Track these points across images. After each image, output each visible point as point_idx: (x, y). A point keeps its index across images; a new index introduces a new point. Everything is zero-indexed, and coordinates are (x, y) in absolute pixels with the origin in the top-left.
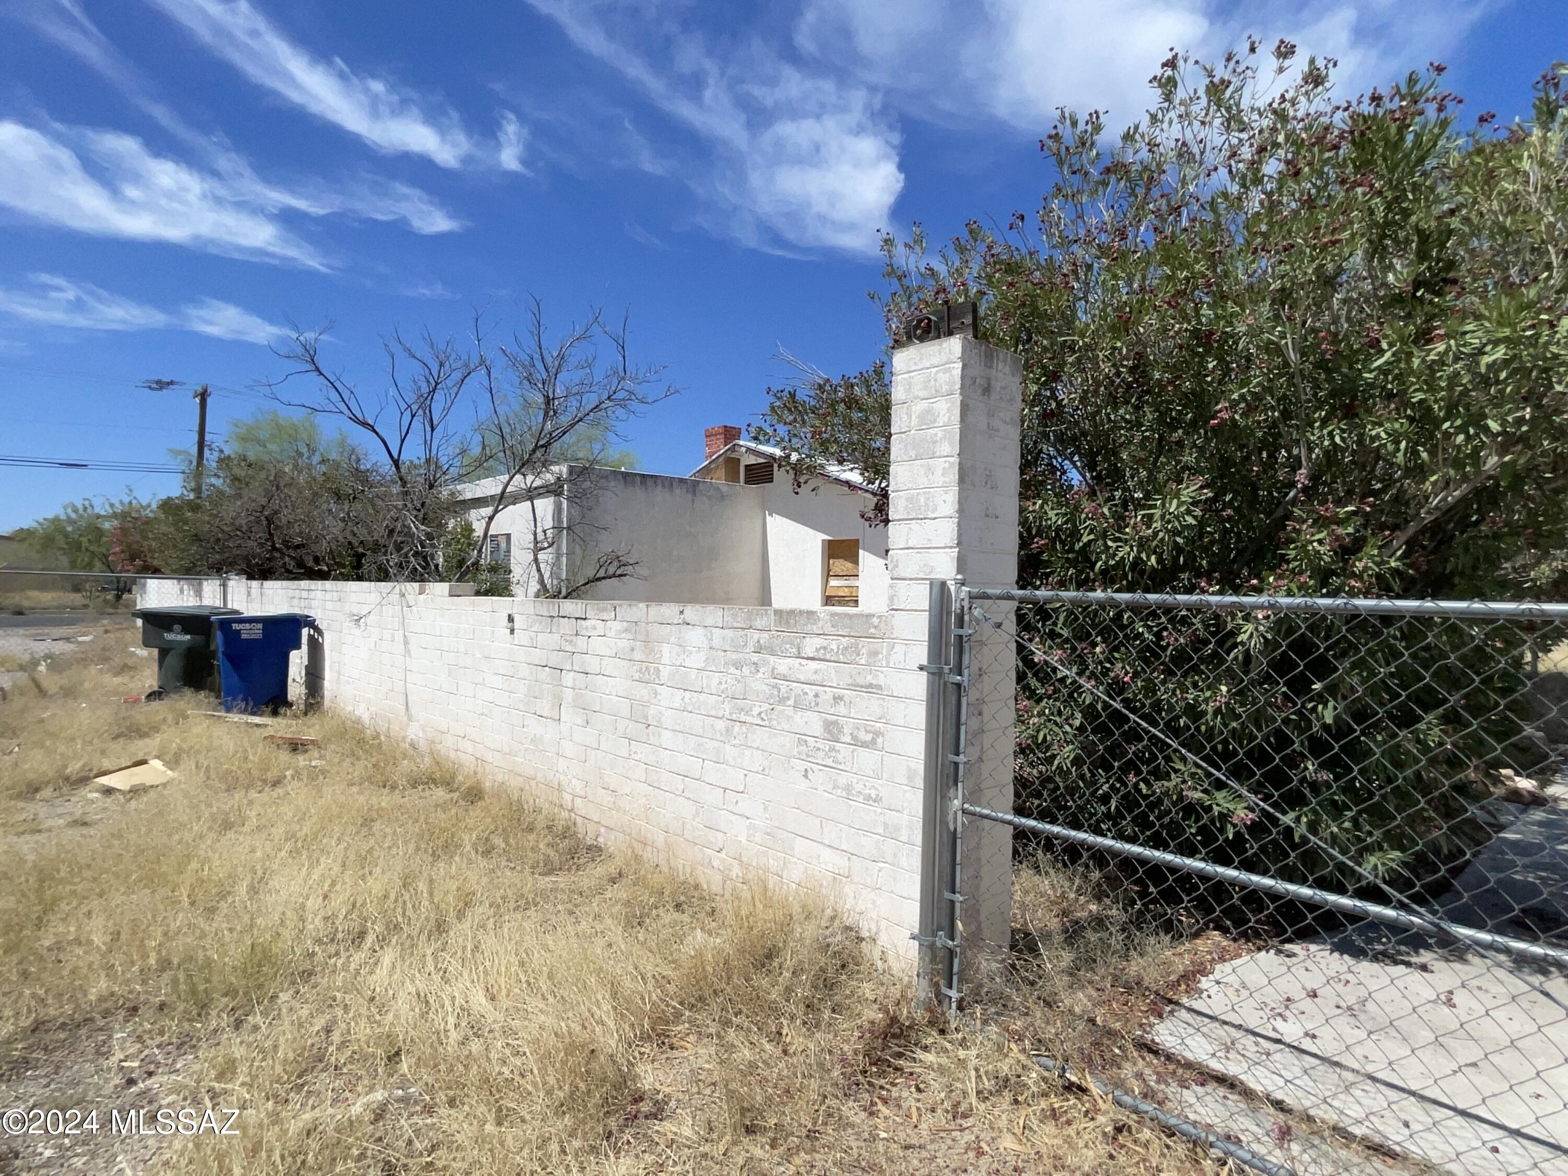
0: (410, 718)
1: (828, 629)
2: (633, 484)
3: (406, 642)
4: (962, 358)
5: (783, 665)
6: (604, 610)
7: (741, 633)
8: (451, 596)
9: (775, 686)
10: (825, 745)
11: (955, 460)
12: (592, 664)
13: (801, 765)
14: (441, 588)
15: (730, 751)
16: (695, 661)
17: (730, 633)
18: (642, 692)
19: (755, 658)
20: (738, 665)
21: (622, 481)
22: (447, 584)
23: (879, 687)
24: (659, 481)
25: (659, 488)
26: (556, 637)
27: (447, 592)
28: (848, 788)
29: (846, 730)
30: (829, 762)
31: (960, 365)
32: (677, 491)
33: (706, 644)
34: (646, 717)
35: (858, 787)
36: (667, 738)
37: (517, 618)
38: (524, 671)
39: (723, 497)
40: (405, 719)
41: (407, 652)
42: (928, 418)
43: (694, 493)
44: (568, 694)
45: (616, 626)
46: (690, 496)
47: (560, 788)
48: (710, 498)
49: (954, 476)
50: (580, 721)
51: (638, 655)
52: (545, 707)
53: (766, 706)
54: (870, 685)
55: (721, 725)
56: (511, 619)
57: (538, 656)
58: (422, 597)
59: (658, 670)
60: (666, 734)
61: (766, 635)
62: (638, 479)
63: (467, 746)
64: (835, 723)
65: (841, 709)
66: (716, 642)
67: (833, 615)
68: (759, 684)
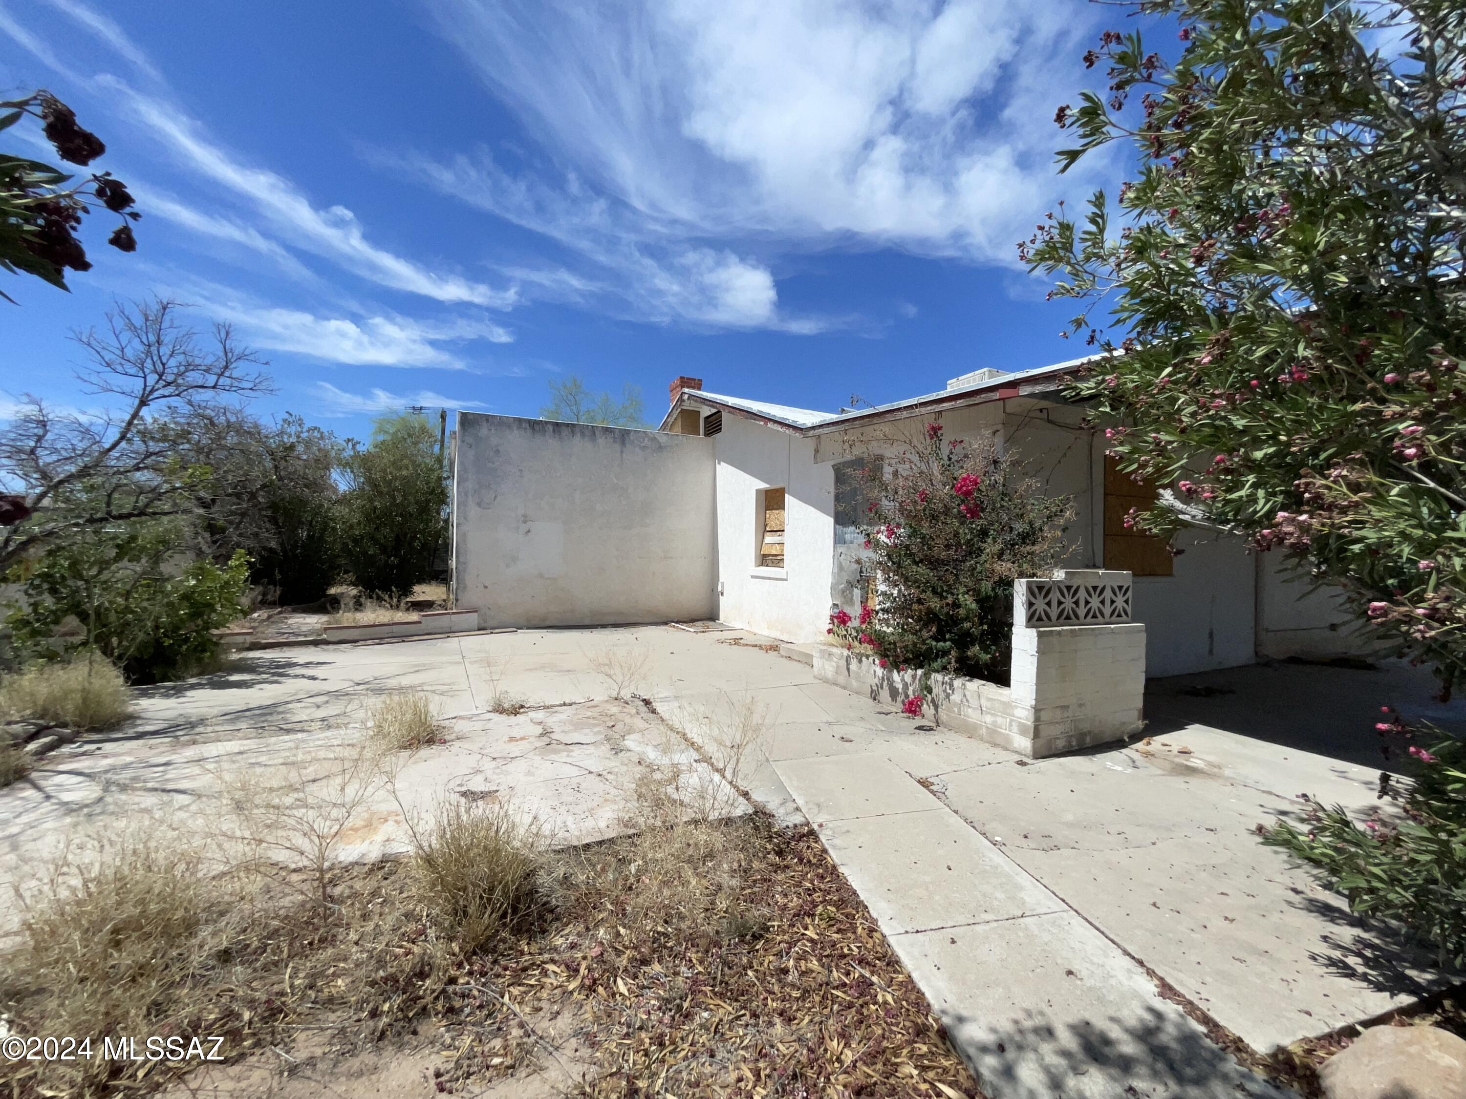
2: (544, 432)
21: (529, 431)
24: (577, 430)
25: (578, 437)
32: (601, 441)
39: (661, 448)
43: (623, 443)
46: (617, 447)
48: (644, 448)
62: (550, 428)
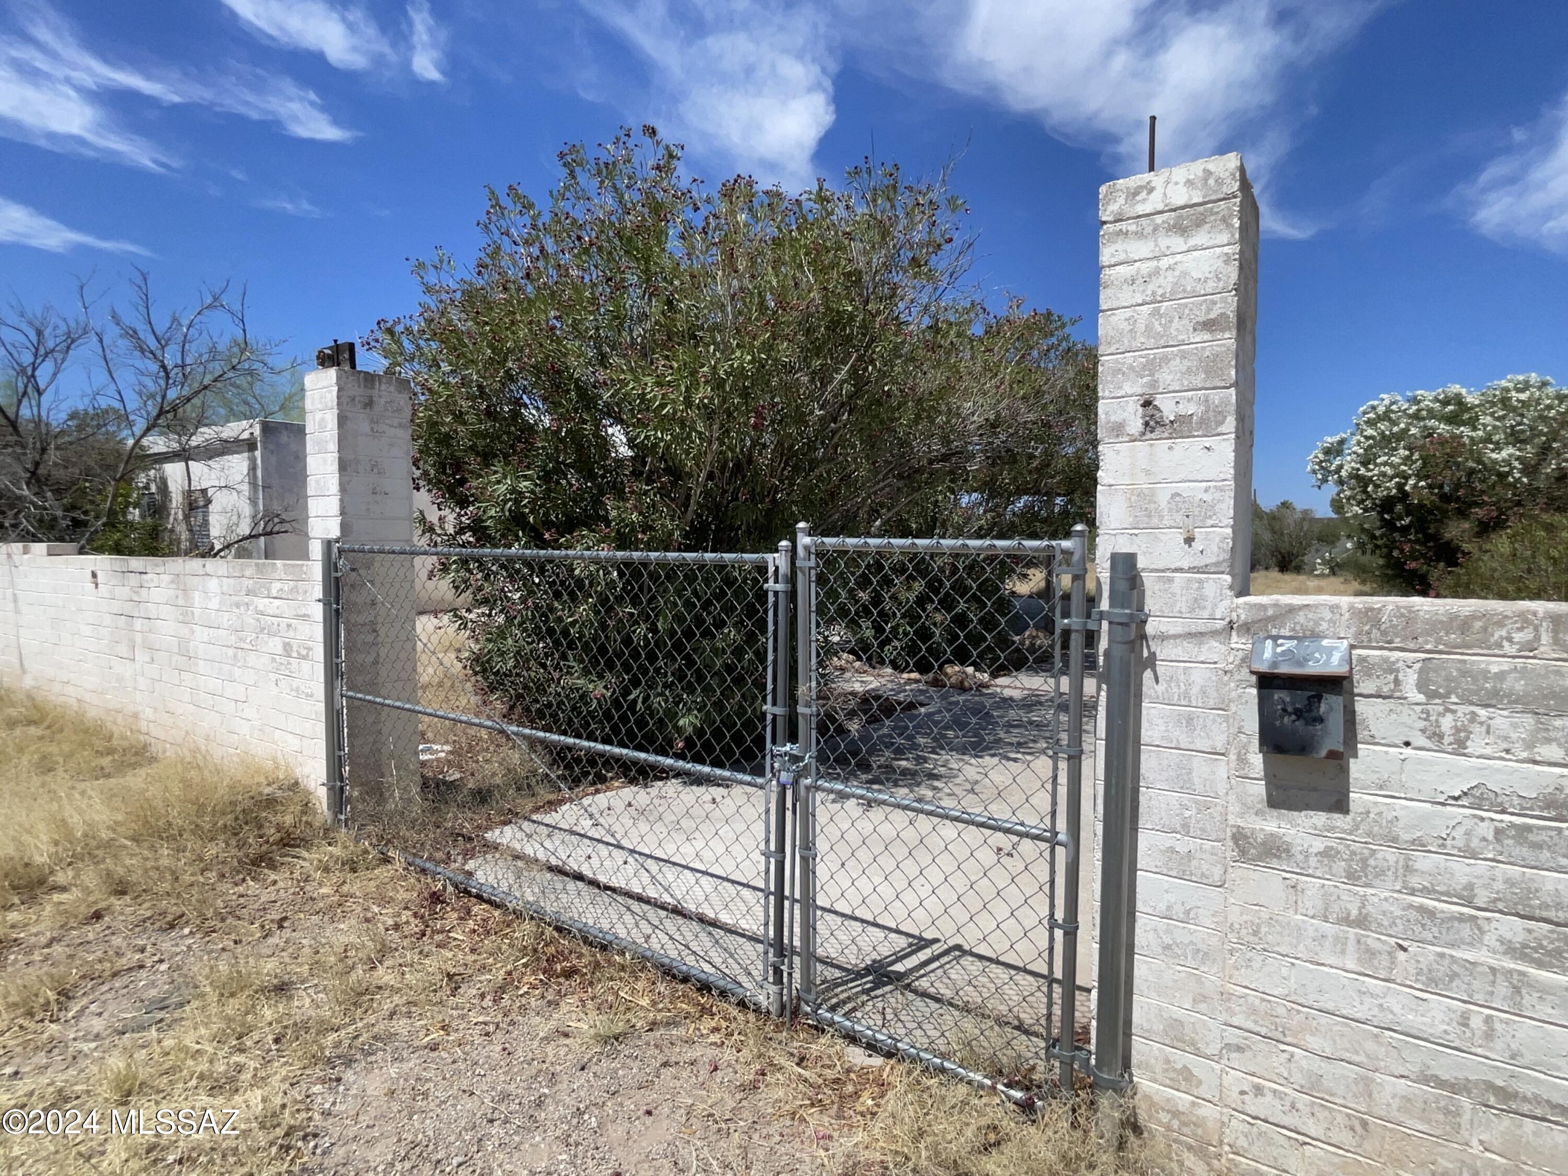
0: (24, 671)
1: (283, 576)
3: (15, 599)
4: (338, 383)
5: (262, 603)
6: (157, 565)
7: (239, 580)
8: (50, 555)
9: (258, 620)
10: (284, 660)
11: (336, 455)
12: (153, 611)
13: (273, 677)
14: (40, 548)
15: (237, 672)
16: (214, 604)
17: (231, 581)
18: (185, 631)
19: (246, 599)
20: (238, 606)
22: (45, 544)
23: (308, 616)
26: (127, 589)
27: (45, 551)
28: (297, 690)
29: (295, 649)
30: (287, 673)
31: (336, 388)
33: (219, 591)
34: (188, 651)
35: (303, 688)
36: (202, 666)
37: (99, 574)
38: (108, 620)
40: (19, 672)
41: (17, 611)
42: (322, 424)
44: (138, 638)
45: (166, 578)
47: (136, 716)
49: (336, 467)
50: (148, 659)
51: (181, 602)
52: (123, 650)
53: (254, 635)
54: (304, 615)
55: (231, 652)
56: (94, 575)
57: (116, 606)
58: (26, 556)
59: (193, 613)
60: (201, 663)
61: (251, 582)
63: (70, 690)
64: (288, 644)
65: (291, 634)
66: (225, 588)
67: (285, 565)
68: (250, 620)
